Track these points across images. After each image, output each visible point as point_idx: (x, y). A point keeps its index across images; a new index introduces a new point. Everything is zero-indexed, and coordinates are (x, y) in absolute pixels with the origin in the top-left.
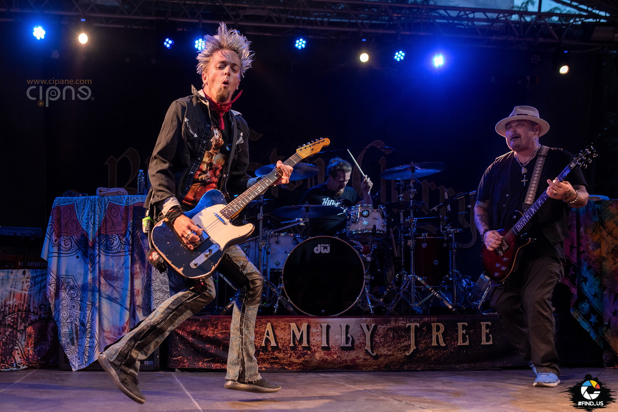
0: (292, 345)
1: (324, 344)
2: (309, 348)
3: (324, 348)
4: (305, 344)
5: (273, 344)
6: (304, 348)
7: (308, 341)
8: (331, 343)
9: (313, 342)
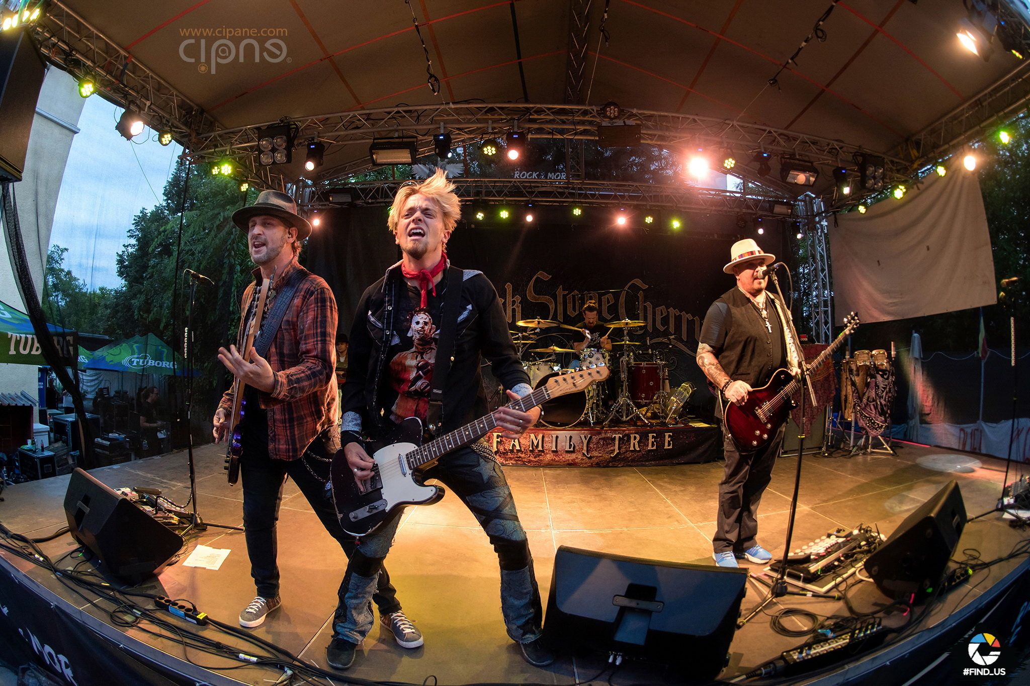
0: (531, 449)
1: (554, 449)
2: (543, 451)
3: (553, 451)
4: (540, 448)
5: (518, 448)
6: (539, 451)
7: (543, 447)
8: (558, 448)
9: (546, 447)
